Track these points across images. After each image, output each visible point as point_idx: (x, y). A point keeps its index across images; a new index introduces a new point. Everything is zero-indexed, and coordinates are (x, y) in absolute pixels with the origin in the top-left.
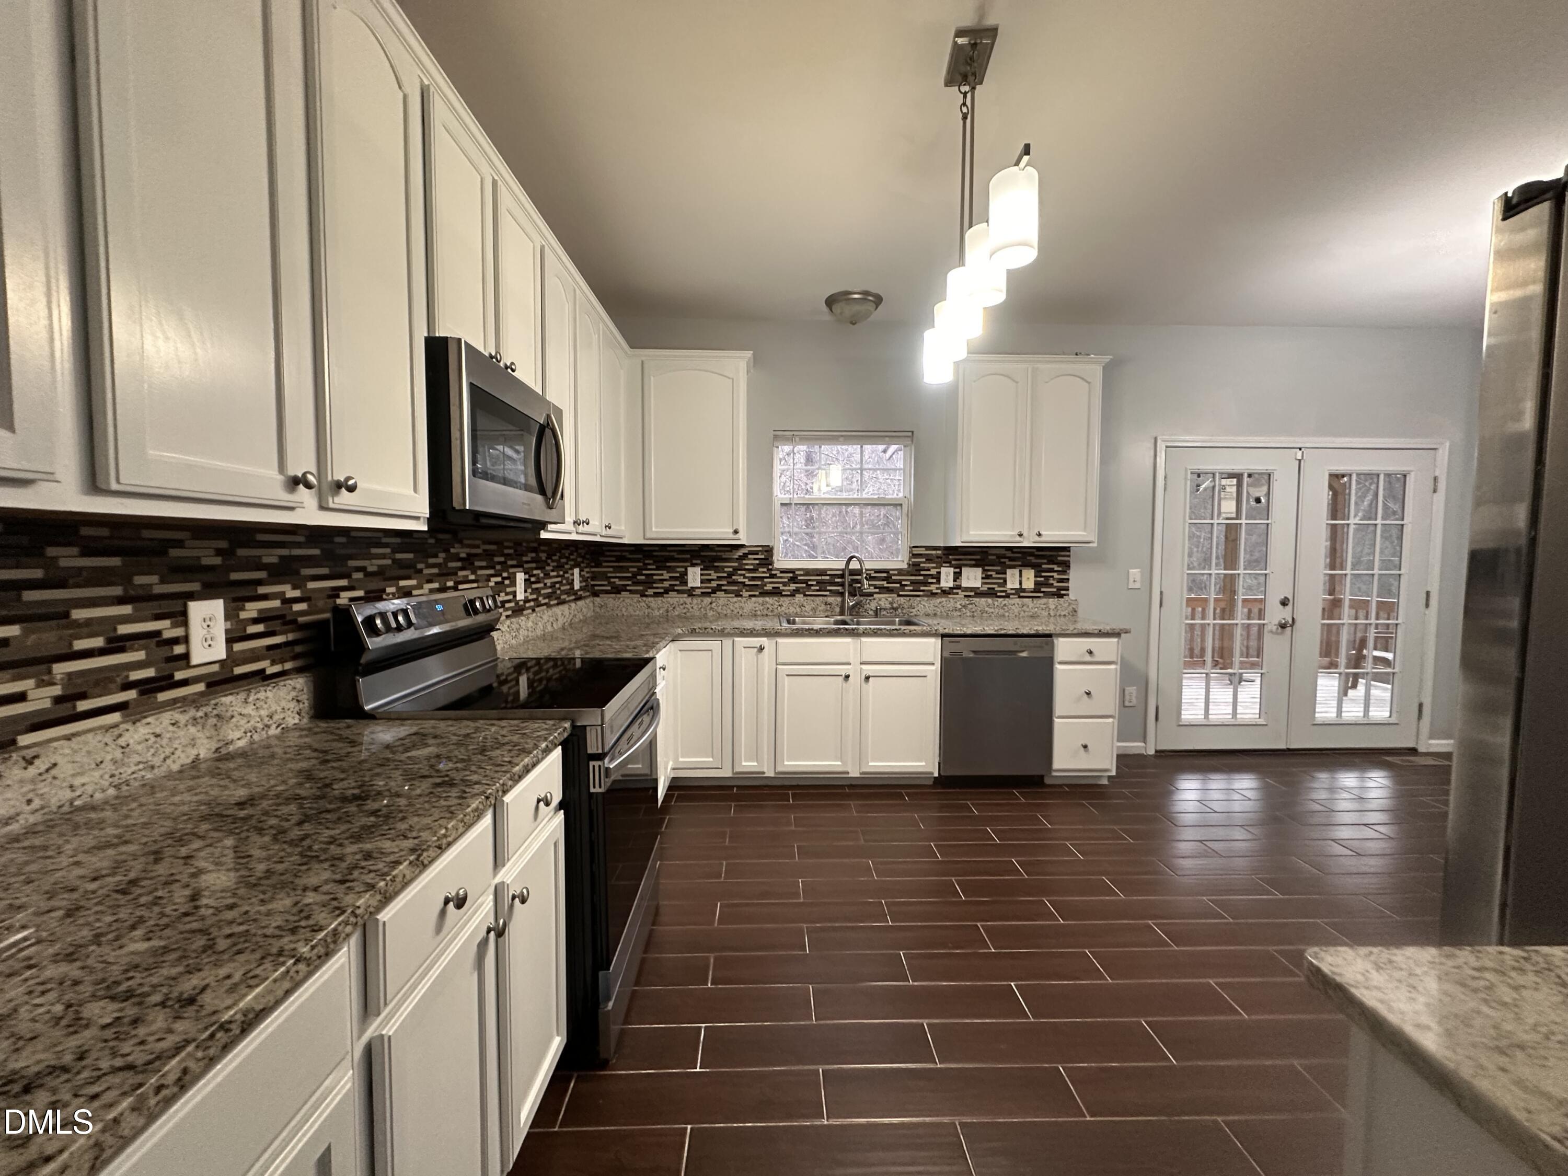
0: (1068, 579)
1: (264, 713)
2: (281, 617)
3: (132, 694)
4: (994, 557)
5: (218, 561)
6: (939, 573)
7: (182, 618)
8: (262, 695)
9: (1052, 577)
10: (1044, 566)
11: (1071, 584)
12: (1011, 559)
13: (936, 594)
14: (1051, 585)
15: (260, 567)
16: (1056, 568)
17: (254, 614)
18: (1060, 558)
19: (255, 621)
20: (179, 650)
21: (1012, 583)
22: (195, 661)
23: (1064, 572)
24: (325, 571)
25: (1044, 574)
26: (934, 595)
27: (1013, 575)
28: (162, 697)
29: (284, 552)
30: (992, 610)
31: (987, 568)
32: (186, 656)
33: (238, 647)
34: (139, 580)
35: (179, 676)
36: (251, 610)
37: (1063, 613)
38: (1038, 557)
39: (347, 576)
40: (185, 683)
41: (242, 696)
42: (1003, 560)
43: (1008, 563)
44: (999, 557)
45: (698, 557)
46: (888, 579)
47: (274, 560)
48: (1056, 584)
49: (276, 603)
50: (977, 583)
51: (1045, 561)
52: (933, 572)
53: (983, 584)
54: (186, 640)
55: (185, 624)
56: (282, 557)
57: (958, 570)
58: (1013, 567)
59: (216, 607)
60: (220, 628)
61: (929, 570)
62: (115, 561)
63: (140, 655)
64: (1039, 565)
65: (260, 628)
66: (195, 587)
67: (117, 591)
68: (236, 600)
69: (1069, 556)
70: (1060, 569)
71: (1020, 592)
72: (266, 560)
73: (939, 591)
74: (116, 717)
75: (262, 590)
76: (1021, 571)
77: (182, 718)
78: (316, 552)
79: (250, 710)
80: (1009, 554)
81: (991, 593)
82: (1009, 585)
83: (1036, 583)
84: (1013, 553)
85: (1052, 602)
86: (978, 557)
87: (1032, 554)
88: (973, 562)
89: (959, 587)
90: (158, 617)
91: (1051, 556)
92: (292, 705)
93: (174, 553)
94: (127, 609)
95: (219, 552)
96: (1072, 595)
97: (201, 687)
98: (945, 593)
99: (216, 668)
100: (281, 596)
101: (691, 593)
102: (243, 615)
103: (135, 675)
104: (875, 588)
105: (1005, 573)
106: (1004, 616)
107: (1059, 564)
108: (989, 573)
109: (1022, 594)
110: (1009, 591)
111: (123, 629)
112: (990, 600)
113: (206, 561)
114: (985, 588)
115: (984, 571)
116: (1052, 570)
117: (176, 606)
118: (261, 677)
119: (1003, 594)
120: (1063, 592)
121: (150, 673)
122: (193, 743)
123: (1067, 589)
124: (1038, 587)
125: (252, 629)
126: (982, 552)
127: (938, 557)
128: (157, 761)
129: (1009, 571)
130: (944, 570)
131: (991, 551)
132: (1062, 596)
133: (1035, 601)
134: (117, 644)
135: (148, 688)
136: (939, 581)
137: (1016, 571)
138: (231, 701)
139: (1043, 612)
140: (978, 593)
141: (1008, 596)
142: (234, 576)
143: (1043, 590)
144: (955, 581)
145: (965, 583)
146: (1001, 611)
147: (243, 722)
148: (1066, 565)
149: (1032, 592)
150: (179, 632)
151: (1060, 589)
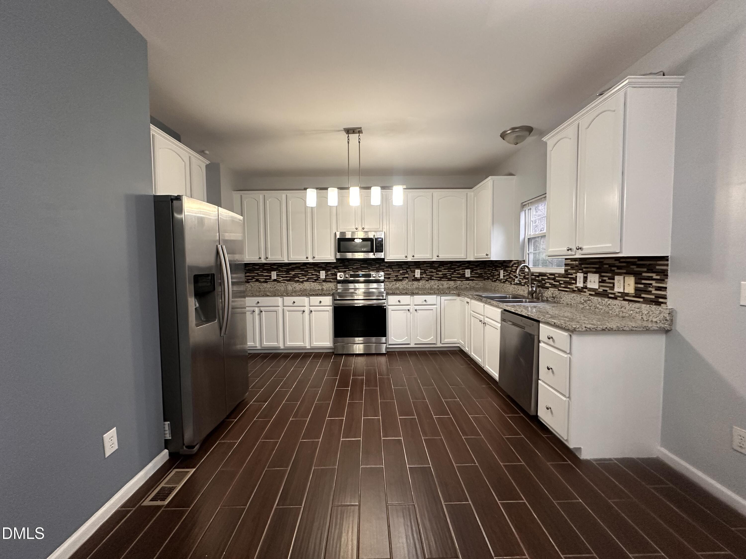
0: (666, 288)
1: (329, 286)
2: (335, 274)
3: (314, 280)
4: (607, 266)
5: (325, 266)
6: (576, 276)
7: (319, 273)
8: (329, 284)
9: (651, 284)
10: (644, 274)
11: (669, 293)
12: (619, 268)
13: (575, 291)
14: (650, 292)
15: (331, 267)
16: (655, 276)
17: (330, 273)
18: (658, 267)
19: (330, 274)
20: (319, 276)
21: (618, 289)
22: (321, 278)
23: (662, 281)
24: (343, 268)
25: (644, 281)
26: (574, 291)
27: (619, 281)
28: (317, 281)
29: (335, 265)
30: (601, 307)
31: (603, 274)
32: (320, 277)
33: (327, 277)
34: (315, 268)
35: (319, 279)
36: (329, 273)
37: (654, 320)
38: (639, 266)
39: (348, 269)
40: (320, 280)
41: (326, 283)
42: (613, 268)
43: (617, 271)
44: (611, 266)
45: (502, 265)
46: (554, 279)
47: (334, 266)
48: (654, 292)
49: (334, 272)
50: (596, 286)
51: (645, 270)
52: (574, 276)
53: (600, 286)
54: (320, 275)
55: (320, 273)
56: (335, 266)
57: (586, 275)
58: (619, 274)
59: (324, 272)
60: (324, 275)
61: (572, 275)
62: (313, 266)
63: (315, 276)
64: (640, 273)
65: (331, 275)
66: (321, 269)
67: (313, 269)
68: (327, 271)
69: (667, 265)
70: (658, 277)
71: (624, 296)
72: (332, 266)
73: (576, 289)
74: (312, 282)
75: (331, 270)
76: (624, 278)
77: (317, 284)
78: (342, 265)
79: (326, 285)
80: (617, 263)
81: (604, 295)
82: (616, 290)
83: (636, 289)
84: (620, 262)
85: (645, 308)
86: (597, 266)
87: (634, 264)
88: (594, 270)
89: (586, 287)
90: (317, 272)
91: (650, 265)
92: (334, 286)
93: (319, 265)
94: (314, 271)
95: (325, 265)
96: (670, 303)
97: (322, 281)
98: (580, 290)
99: (324, 279)
100: (334, 271)
101: (500, 280)
102: (328, 273)
103: (314, 278)
104: (550, 284)
105: (614, 279)
106: (608, 313)
107: (658, 272)
108: (605, 278)
109: (626, 298)
110: (617, 294)
111: (313, 273)
112: (599, 299)
113: (323, 266)
114: (601, 290)
115: (601, 276)
116: (651, 278)
117: (319, 271)
118: (331, 282)
119: (613, 296)
120: (661, 300)
121: (316, 278)
122: (319, 287)
123: (665, 297)
124: (638, 292)
125: (329, 275)
126: (600, 262)
127: (577, 266)
128: (314, 288)
129: (616, 277)
130: (579, 275)
131: (606, 261)
132: (659, 304)
133: (631, 304)
134: (312, 275)
135: (316, 280)
136: (576, 283)
137: (621, 278)
138: (324, 283)
139: (637, 315)
140: (597, 294)
141: (615, 298)
142: (327, 268)
143: (643, 296)
144: (584, 283)
145: (589, 285)
146: (607, 309)
147: (326, 286)
148: (664, 274)
149: (634, 297)
150: (319, 274)
151: (658, 297)
